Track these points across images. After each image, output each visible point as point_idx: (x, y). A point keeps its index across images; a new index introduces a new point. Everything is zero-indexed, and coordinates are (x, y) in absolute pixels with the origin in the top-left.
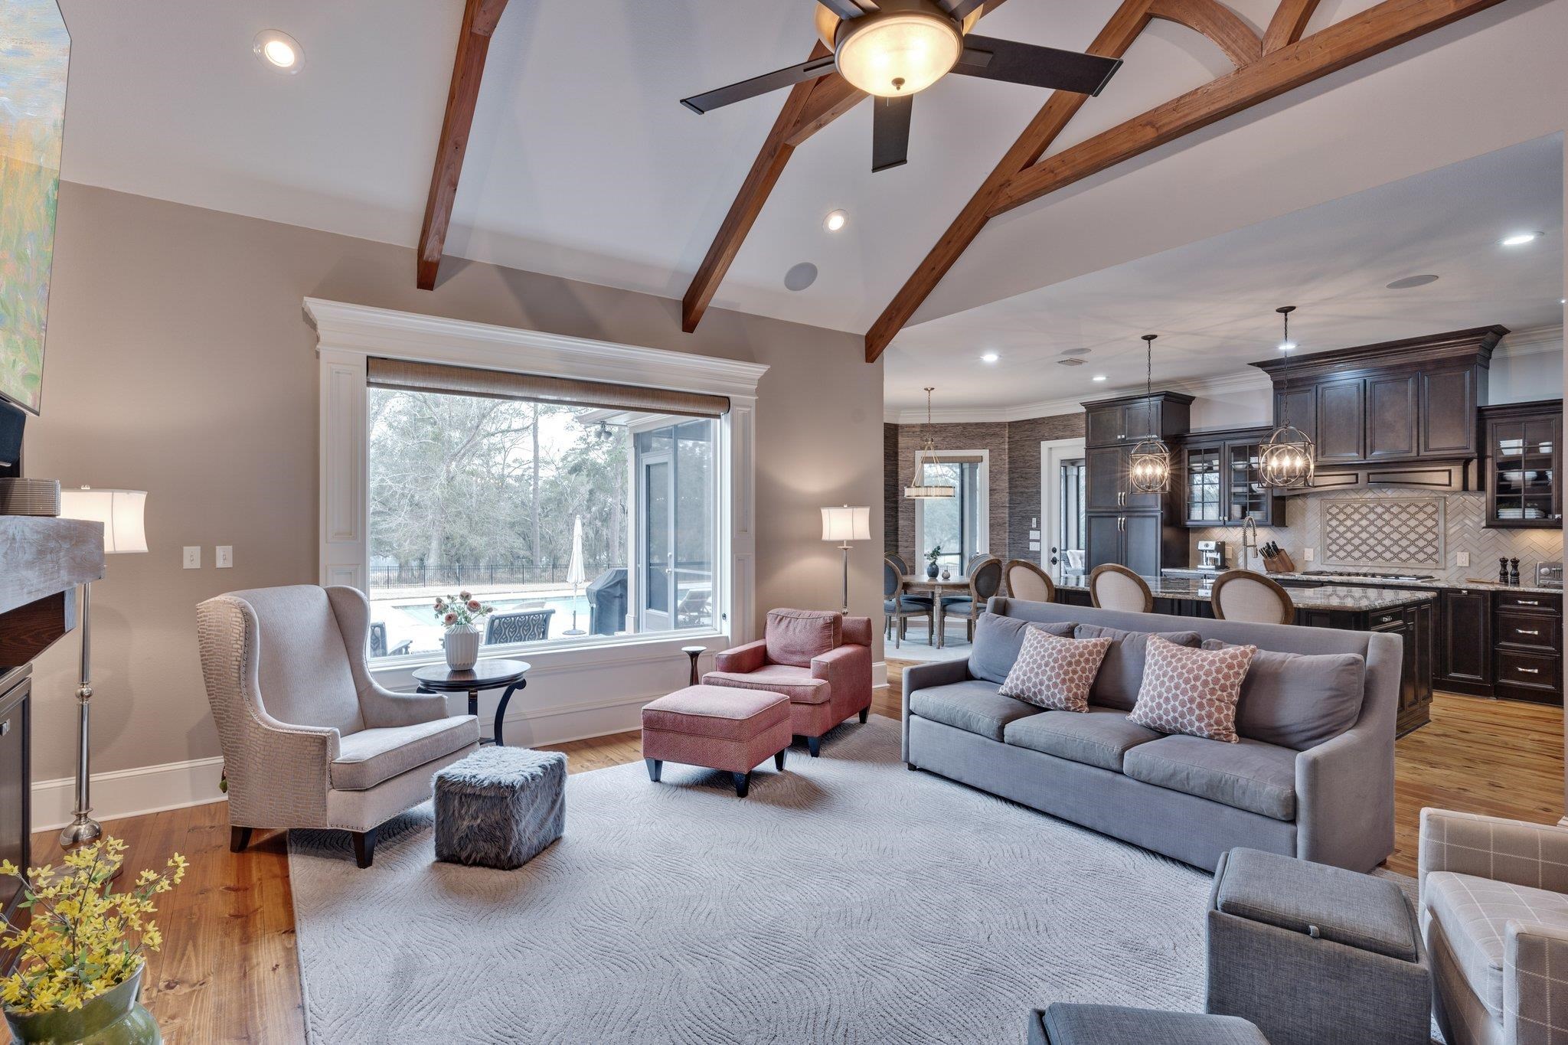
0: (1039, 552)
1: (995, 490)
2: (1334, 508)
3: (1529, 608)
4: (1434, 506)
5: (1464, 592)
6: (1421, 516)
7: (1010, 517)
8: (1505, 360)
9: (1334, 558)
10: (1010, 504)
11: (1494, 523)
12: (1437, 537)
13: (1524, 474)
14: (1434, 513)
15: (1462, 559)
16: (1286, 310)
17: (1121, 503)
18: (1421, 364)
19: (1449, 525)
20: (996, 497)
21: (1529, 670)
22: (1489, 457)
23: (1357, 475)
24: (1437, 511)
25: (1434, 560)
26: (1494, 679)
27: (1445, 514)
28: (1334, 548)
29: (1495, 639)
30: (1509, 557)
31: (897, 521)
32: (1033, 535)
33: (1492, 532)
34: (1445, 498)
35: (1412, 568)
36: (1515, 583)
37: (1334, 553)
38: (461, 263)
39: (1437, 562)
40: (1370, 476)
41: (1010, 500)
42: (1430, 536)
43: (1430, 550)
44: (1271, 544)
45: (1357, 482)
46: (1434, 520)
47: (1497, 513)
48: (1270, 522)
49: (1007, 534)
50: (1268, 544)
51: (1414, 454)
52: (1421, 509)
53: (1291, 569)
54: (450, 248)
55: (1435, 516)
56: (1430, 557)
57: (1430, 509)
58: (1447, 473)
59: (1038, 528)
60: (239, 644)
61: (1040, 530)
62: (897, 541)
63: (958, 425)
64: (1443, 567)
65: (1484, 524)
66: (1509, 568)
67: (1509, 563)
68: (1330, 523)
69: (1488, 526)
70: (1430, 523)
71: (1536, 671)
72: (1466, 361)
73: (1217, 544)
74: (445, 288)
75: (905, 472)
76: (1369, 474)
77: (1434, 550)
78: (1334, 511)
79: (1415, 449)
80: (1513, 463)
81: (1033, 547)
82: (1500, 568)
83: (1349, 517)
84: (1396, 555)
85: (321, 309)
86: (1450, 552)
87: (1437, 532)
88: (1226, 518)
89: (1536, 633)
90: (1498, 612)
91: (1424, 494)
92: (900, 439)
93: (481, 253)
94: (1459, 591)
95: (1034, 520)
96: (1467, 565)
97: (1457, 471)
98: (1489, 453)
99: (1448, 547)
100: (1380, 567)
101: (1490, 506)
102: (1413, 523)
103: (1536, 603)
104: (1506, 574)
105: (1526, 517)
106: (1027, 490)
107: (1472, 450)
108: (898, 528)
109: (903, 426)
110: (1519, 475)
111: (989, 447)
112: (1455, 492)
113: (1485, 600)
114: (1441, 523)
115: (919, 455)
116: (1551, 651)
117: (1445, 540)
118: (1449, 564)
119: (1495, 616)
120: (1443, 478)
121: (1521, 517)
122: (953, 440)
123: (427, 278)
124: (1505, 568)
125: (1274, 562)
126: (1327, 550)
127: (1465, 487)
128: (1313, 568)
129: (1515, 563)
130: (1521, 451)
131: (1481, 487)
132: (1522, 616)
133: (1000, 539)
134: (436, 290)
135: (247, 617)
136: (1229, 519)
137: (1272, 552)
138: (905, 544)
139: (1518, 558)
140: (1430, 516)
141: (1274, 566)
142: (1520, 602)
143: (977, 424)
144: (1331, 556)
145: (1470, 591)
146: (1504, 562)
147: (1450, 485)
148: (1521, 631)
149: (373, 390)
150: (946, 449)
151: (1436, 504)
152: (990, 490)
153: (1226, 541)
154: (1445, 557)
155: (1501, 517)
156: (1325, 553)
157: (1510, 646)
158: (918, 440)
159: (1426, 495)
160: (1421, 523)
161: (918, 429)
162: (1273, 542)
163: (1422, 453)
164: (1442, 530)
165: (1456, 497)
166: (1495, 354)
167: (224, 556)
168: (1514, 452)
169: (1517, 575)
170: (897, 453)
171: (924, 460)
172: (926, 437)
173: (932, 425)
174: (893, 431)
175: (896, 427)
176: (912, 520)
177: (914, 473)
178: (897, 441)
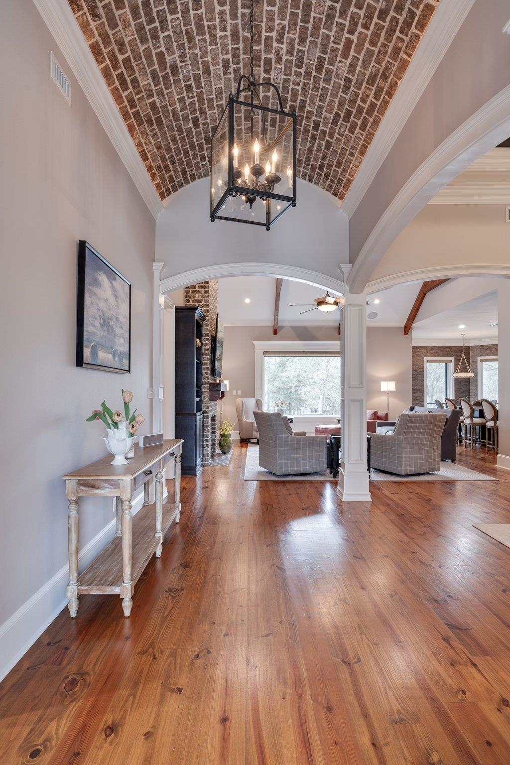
31: (469, 387)
38: (282, 328)
54: (279, 325)
60: (241, 407)
62: (469, 395)
74: (279, 334)
75: (474, 367)
85: (255, 343)
92: (470, 352)
93: (287, 324)
108: (470, 390)
109: (472, 347)
115: (479, 358)
123: (275, 332)
134: (277, 335)
135: (242, 402)
138: (473, 397)
149: (265, 358)
150: (492, 355)
158: (479, 352)
161: (479, 348)
167: (239, 393)
170: (469, 358)
171: (482, 361)
172: (483, 351)
173: (486, 346)
174: (467, 349)
175: (469, 347)
176: (477, 386)
177: (477, 367)
178: (469, 353)
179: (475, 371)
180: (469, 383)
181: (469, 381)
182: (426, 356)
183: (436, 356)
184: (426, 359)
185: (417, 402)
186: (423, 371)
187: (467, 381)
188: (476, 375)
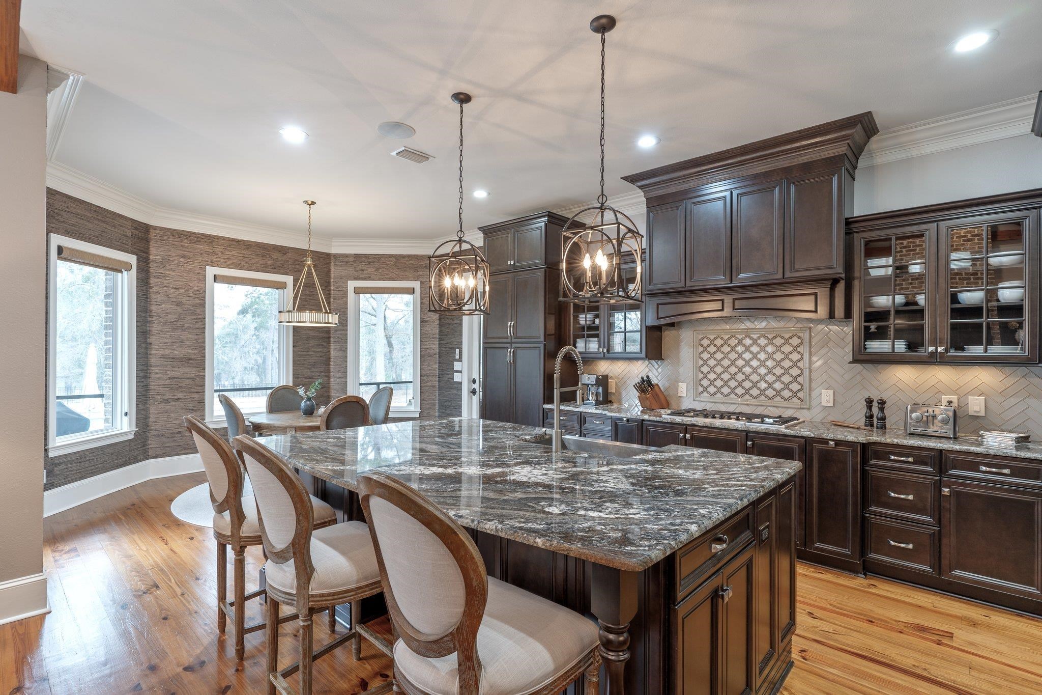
0: (460, 383)
1: (426, 321)
2: (705, 340)
3: (903, 465)
4: (799, 337)
5: (832, 443)
6: (787, 349)
7: (440, 348)
8: (872, 169)
9: (705, 394)
10: (440, 335)
11: (862, 358)
12: (801, 374)
13: (894, 299)
14: (799, 345)
15: (826, 397)
16: (604, 24)
17: (510, 334)
18: (787, 171)
19: (814, 359)
20: (427, 328)
21: (902, 545)
22: (857, 278)
23: (723, 301)
24: (801, 344)
25: (799, 398)
26: (863, 553)
27: (810, 347)
28: (705, 383)
29: (865, 504)
30: (876, 397)
31: (328, 351)
32: (457, 366)
33: (858, 367)
34: (810, 328)
35: (777, 407)
36: (881, 428)
37: (705, 389)
39: (802, 401)
40: (736, 302)
41: (440, 331)
42: (795, 372)
43: (795, 387)
44: (645, 378)
45: (723, 310)
46: (799, 353)
47: (865, 345)
48: (643, 355)
49: (437, 364)
50: (642, 378)
51: (780, 276)
52: (787, 341)
53: (665, 405)
55: (800, 349)
56: (795, 394)
57: (795, 341)
58: (813, 297)
59: (460, 360)
61: (461, 361)
62: (329, 371)
63: (391, 256)
64: (808, 407)
65: (850, 358)
66: (875, 410)
67: (875, 404)
68: (702, 356)
69: (855, 361)
70: (795, 357)
71: (911, 546)
72: (833, 164)
73: (597, 378)
75: (338, 302)
76: (734, 300)
77: (799, 387)
78: (705, 342)
79: (781, 271)
80: (882, 285)
81: (457, 378)
82: (865, 409)
83: (719, 349)
84: (763, 392)
86: (814, 390)
87: (801, 366)
88: (605, 350)
89: (911, 497)
90: (867, 468)
91: (790, 325)
94: (825, 441)
95: (457, 351)
96: (832, 405)
97: (823, 292)
98: (857, 274)
99: (813, 385)
100: (747, 405)
101: (857, 337)
102: (778, 356)
103: (911, 459)
104: (871, 416)
105: (896, 350)
106: (452, 322)
107: (839, 270)
108: (330, 358)
109: (336, 256)
110: (888, 300)
111: (421, 279)
112: (820, 321)
113: (854, 452)
114: (806, 356)
115: (352, 285)
116: (928, 522)
117: (810, 376)
118: (814, 403)
119: (864, 473)
120: (807, 304)
121: (890, 350)
122: (386, 272)
124: (871, 410)
125: (647, 399)
126: (699, 387)
127: (832, 315)
128: (686, 404)
129: (882, 404)
130: (890, 271)
131: (848, 315)
132: (894, 475)
133: (430, 370)
136: (608, 351)
137: (645, 386)
138: (338, 375)
139: (884, 399)
140: (795, 349)
141: (648, 403)
142: (893, 457)
143: (409, 256)
144: (702, 392)
145: (838, 443)
146: (869, 402)
147: (816, 311)
148: (893, 495)
150: (379, 280)
151: (801, 335)
152: (421, 322)
153: (610, 375)
154: (810, 395)
155: (868, 350)
156: (697, 389)
157: (881, 513)
158: (352, 271)
159: (791, 325)
160: (787, 357)
161: (351, 259)
162: (648, 377)
163: (788, 275)
164: (807, 365)
165: (820, 327)
166: (861, 163)
168: (881, 272)
169: (883, 419)
170: (329, 282)
171: (358, 291)
172: (360, 268)
173: (366, 256)
174: (324, 260)
175: (328, 256)
176: (345, 350)
177: (346, 303)
178: (329, 270)
179: (343, 312)
180: (329, 343)
181: (329, 338)
182: (212, 264)
183: (241, 268)
184: (211, 271)
185: (180, 395)
186: (203, 305)
187: (324, 336)
188: (343, 322)
